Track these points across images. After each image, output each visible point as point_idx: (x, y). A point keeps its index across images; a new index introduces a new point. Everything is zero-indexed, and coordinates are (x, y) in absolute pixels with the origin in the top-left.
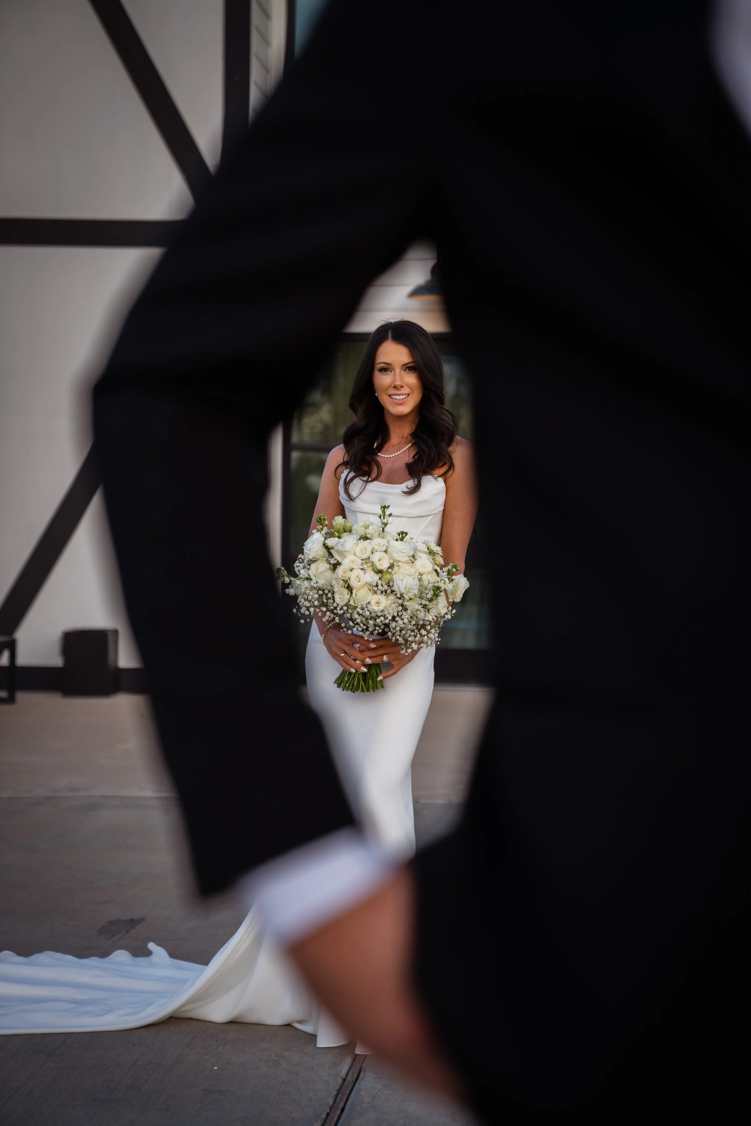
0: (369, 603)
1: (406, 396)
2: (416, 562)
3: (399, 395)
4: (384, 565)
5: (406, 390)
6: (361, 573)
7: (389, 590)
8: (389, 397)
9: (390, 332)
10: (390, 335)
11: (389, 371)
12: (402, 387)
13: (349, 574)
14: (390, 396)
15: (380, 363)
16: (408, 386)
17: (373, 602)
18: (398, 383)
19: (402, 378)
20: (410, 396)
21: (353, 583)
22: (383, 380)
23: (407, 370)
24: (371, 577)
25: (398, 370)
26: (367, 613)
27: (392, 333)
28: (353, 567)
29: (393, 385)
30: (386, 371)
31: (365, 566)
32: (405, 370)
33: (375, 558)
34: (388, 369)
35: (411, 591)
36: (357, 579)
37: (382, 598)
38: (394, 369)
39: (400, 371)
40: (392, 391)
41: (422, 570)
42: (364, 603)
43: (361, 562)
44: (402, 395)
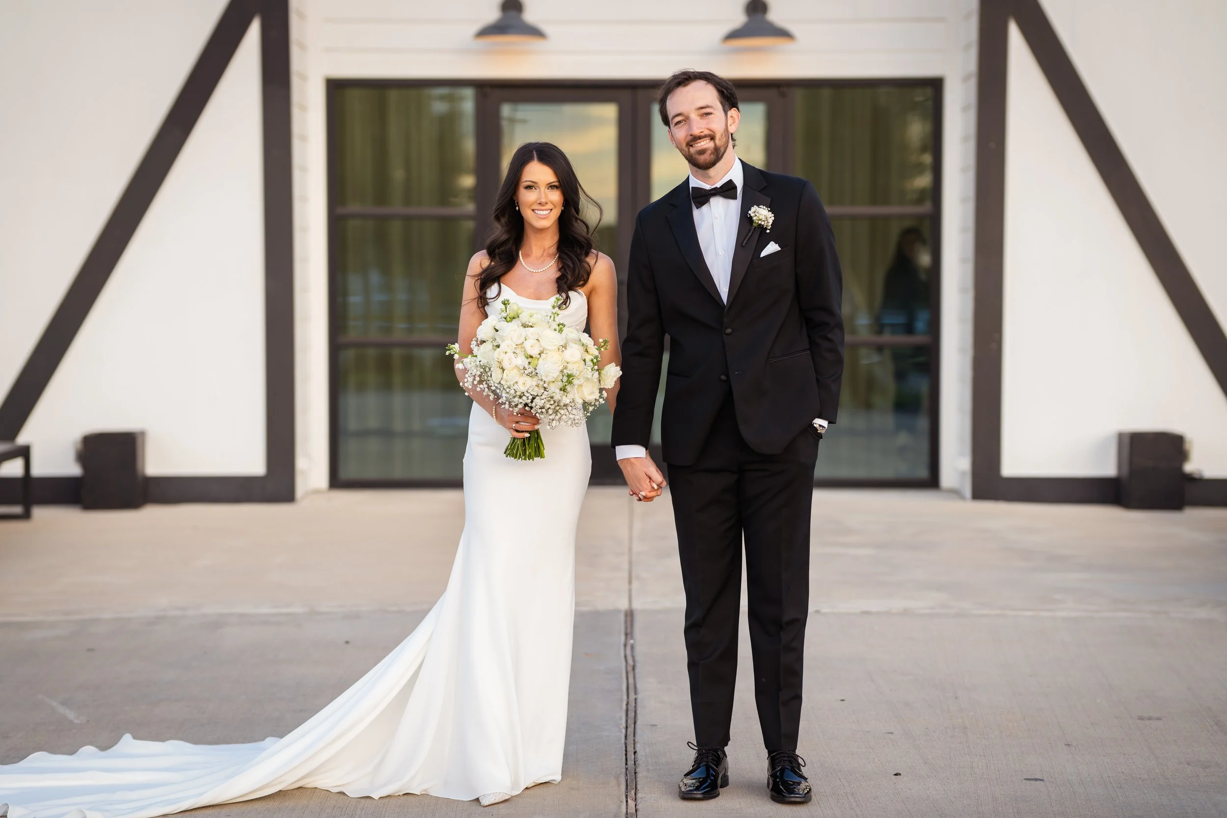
0: (517, 382)
1: (549, 211)
2: (566, 352)
3: (543, 210)
4: (534, 352)
5: (549, 206)
6: (513, 355)
7: (533, 374)
8: (532, 212)
9: (535, 153)
10: (535, 155)
11: (534, 188)
12: (546, 203)
13: (503, 356)
14: (533, 210)
15: (526, 181)
16: (552, 203)
17: (520, 383)
18: (543, 200)
19: (546, 196)
20: (552, 211)
21: (505, 365)
22: (527, 197)
23: (550, 188)
24: (521, 361)
25: (543, 188)
26: (512, 392)
27: (537, 154)
28: (507, 350)
29: (538, 202)
30: (531, 189)
31: (517, 351)
32: (548, 189)
33: (527, 345)
34: (533, 187)
35: (549, 374)
36: (509, 362)
37: (528, 379)
38: (539, 187)
39: (545, 189)
40: (535, 207)
41: (569, 359)
42: (512, 383)
43: (515, 346)
44: (546, 210)
